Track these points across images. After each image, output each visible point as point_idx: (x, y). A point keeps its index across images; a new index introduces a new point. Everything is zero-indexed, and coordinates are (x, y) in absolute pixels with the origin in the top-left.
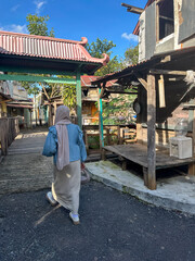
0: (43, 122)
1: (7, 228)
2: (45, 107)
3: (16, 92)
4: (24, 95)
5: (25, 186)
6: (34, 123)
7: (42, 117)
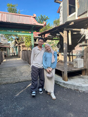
0: (15, 54)
1: (2, 98)
2: (16, 47)
3: (2, 40)
4: (6, 41)
5: (9, 81)
6: (11, 55)
7: (15, 52)
